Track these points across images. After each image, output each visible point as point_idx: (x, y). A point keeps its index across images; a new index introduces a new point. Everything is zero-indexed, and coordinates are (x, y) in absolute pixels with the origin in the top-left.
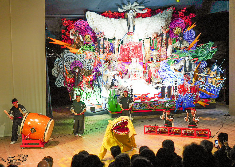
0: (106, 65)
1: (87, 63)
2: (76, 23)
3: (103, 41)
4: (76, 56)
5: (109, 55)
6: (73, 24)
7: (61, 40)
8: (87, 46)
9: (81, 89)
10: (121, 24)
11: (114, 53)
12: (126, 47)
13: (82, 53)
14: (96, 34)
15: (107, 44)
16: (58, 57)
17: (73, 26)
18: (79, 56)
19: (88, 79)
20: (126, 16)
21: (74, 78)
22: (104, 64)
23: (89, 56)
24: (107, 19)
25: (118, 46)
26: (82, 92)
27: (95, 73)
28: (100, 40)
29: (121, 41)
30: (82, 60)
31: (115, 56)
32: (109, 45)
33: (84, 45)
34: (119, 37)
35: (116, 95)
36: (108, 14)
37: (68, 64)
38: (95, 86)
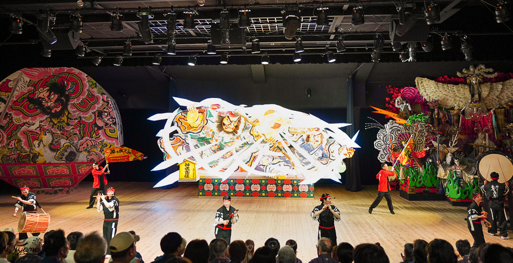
2: (402, 90)
3: (438, 111)
6: (399, 91)
7: (385, 109)
8: (417, 116)
12: (469, 119)
14: (428, 102)
15: (443, 115)
16: (382, 128)
20: (468, 81)
24: (443, 86)
30: (411, 132)
32: (445, 115)
35: (457, 178)
36: (443, 80)
37: (394, 137)
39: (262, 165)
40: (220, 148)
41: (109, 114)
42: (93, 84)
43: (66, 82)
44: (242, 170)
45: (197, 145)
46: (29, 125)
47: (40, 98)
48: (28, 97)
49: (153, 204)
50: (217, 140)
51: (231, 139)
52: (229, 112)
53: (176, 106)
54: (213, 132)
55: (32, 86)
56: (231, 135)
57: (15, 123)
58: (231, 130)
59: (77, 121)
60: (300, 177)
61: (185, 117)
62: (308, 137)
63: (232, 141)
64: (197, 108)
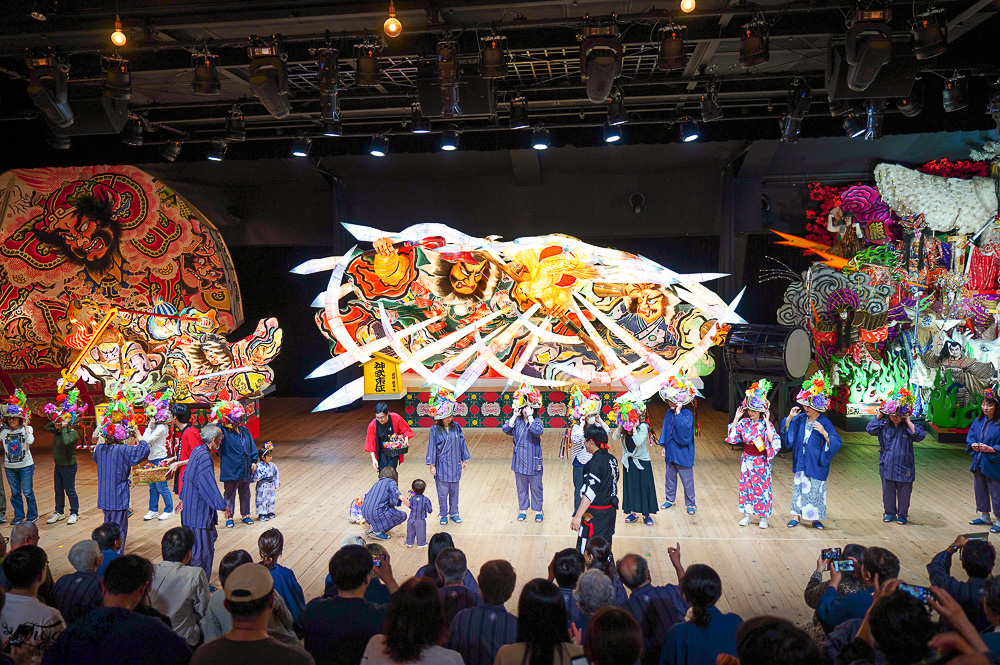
0: (928, 300)
1: (872, 295)
2: (845, 193)
3: (922, 238)
4: (843, 279)
5: (937, 273)
6: (837, 195)
7: (803, 235)
8: (875, 251)
9: (852, 360)
10: (977, 192)
11: (951, 270)
12: (989, 254)
13: (861, 269)
14: (900, 219)
15: (931, 246)
16: (797, 280)
17: (837, 200)
18: (852, 278)
19: (873, 337)
20: (993, 170)
21: (837, 334)
22: (921, 297)
23: (878, 278)
24: (935, 181)
25: (964, 251)
26: (855, 368)
27: (894, 323)
28: (913, 235)
29: (975, 238)
30: (859, 287)
31: (956, 277)
32: (937, 247)
33: (866, 247)
34: (968, 227)
35: (954, 384)
36: (937, 168)
37: (821, 297)
38: (894, 356)
39: (537, 364)
40: (448, 327)
41: (210, 262)
42: (169, 198)
43: (110, 195)
44: (495, 374)
45: (398, 323)
46: (44, 287)
47: (59, 229)
48: (34, 230)
49: (313, 447)
50: (439, 313)
51: (470, 309)
52: (464, 253)
53: (350, 241)
54: (432, 295)
55: (40, 204)
56: (470, 302)
57: (14, 284)
58: (470, 291)
59: (141, 277)
60: (617, 386)
61: (369, 263)
62: (635, 302)
63: (471, 312)
64: (395, 246)
